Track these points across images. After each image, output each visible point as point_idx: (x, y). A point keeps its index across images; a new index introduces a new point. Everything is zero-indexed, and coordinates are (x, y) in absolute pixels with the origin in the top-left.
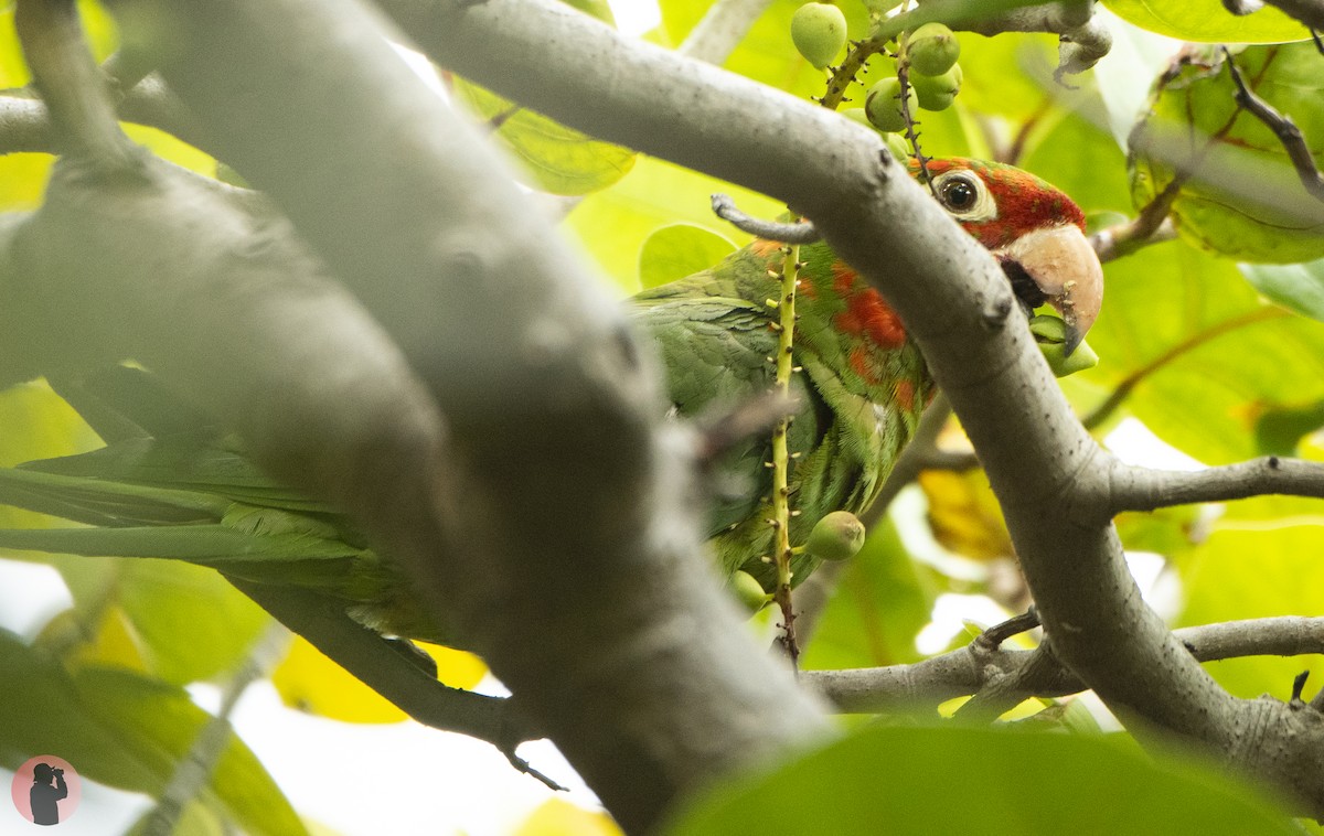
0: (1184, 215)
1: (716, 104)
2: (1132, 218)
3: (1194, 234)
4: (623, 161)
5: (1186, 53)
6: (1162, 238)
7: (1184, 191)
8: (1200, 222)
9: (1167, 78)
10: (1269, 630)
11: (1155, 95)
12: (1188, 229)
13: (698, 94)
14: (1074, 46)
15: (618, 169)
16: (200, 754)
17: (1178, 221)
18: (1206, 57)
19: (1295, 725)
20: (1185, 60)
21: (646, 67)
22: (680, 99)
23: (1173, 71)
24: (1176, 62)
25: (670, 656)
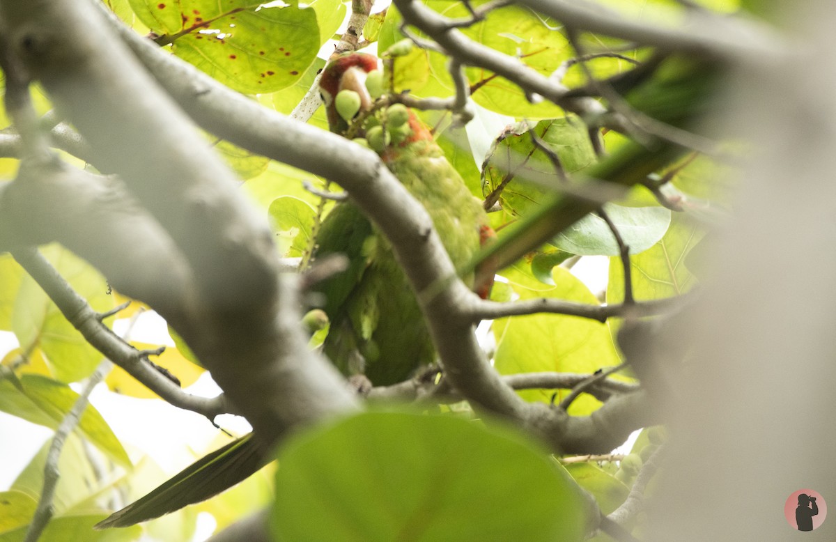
0: (505, 200)
1: (305, 140)
2: (483, 200)
3: (509, 209)
4: (263, 166)
5: (508, 129)
6: (495, 210)
7: (505, 189)
8: (511, 203)
9: (499, 139)
10: (542, 379)
11: (494, 147)
12: (506, 206)
13: (298, 135)
14: (458, 117)
15: (260, 169)
16: (75, 411)
17: (502, 202)
18: (517, 131)
19: (552, 415)
20: (508, 132)
21: (275, 124)
22: (290, 138)
23: (502, 137)
24: (504, 133)
25: (287, 375)
